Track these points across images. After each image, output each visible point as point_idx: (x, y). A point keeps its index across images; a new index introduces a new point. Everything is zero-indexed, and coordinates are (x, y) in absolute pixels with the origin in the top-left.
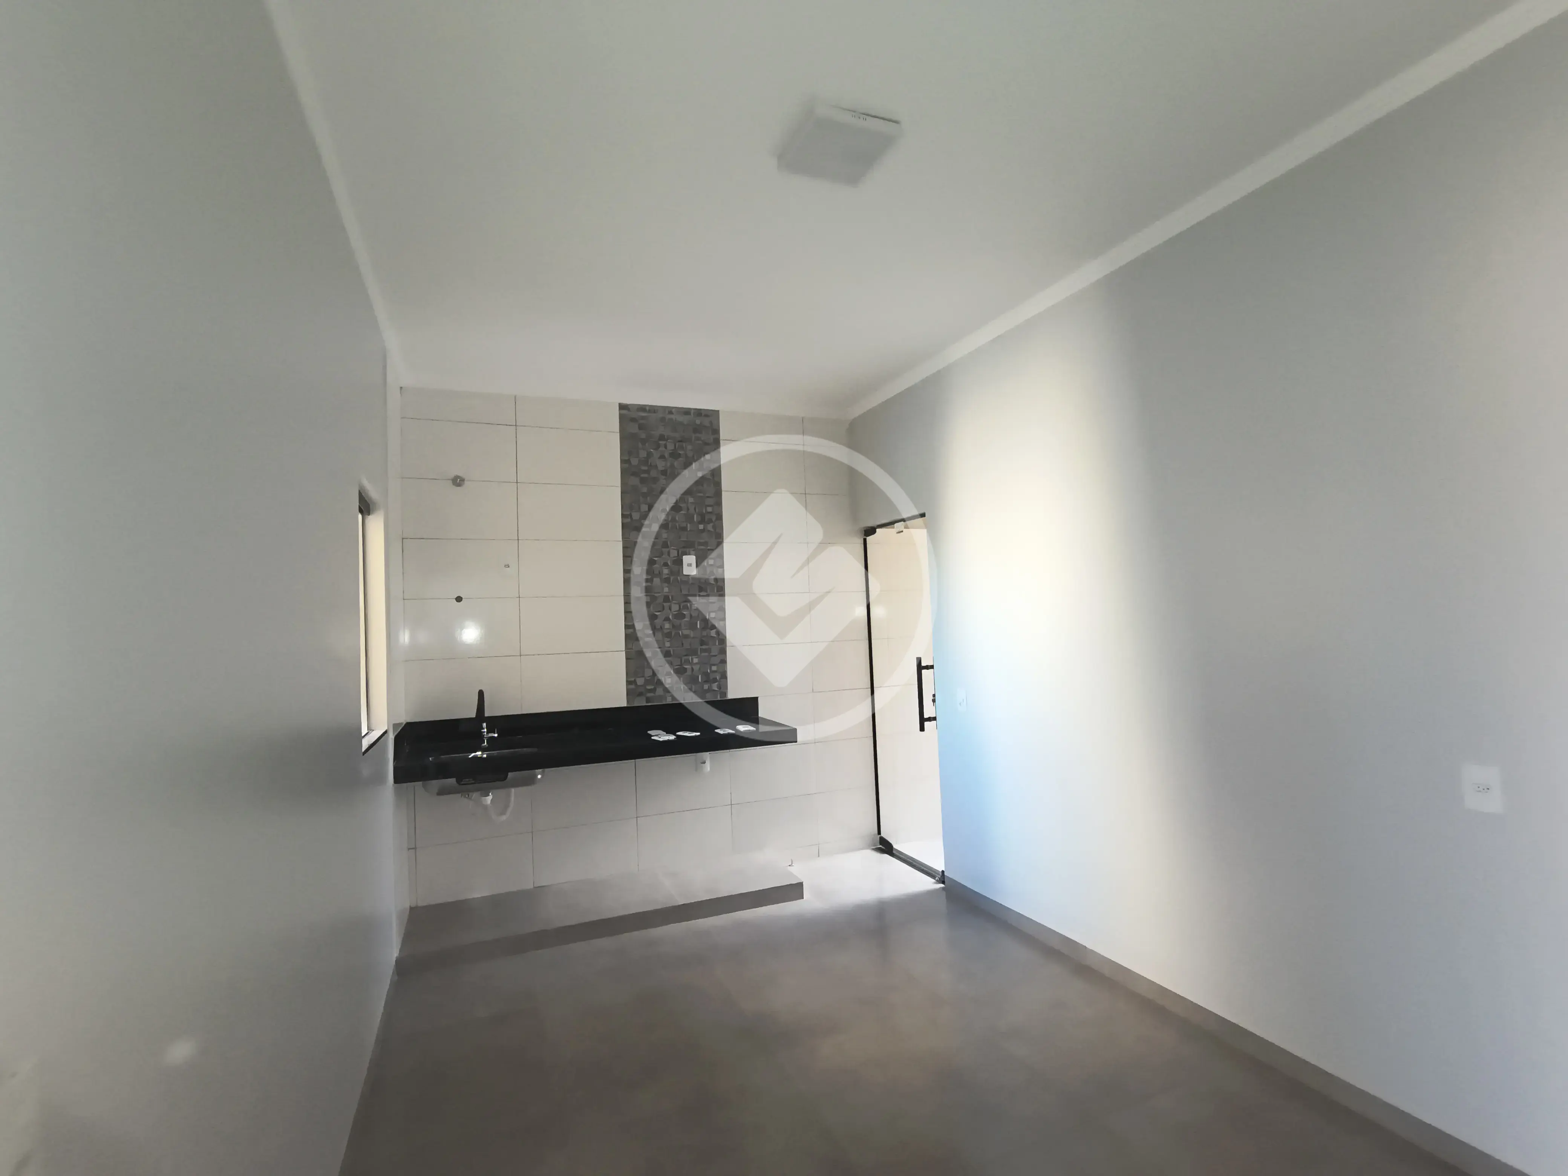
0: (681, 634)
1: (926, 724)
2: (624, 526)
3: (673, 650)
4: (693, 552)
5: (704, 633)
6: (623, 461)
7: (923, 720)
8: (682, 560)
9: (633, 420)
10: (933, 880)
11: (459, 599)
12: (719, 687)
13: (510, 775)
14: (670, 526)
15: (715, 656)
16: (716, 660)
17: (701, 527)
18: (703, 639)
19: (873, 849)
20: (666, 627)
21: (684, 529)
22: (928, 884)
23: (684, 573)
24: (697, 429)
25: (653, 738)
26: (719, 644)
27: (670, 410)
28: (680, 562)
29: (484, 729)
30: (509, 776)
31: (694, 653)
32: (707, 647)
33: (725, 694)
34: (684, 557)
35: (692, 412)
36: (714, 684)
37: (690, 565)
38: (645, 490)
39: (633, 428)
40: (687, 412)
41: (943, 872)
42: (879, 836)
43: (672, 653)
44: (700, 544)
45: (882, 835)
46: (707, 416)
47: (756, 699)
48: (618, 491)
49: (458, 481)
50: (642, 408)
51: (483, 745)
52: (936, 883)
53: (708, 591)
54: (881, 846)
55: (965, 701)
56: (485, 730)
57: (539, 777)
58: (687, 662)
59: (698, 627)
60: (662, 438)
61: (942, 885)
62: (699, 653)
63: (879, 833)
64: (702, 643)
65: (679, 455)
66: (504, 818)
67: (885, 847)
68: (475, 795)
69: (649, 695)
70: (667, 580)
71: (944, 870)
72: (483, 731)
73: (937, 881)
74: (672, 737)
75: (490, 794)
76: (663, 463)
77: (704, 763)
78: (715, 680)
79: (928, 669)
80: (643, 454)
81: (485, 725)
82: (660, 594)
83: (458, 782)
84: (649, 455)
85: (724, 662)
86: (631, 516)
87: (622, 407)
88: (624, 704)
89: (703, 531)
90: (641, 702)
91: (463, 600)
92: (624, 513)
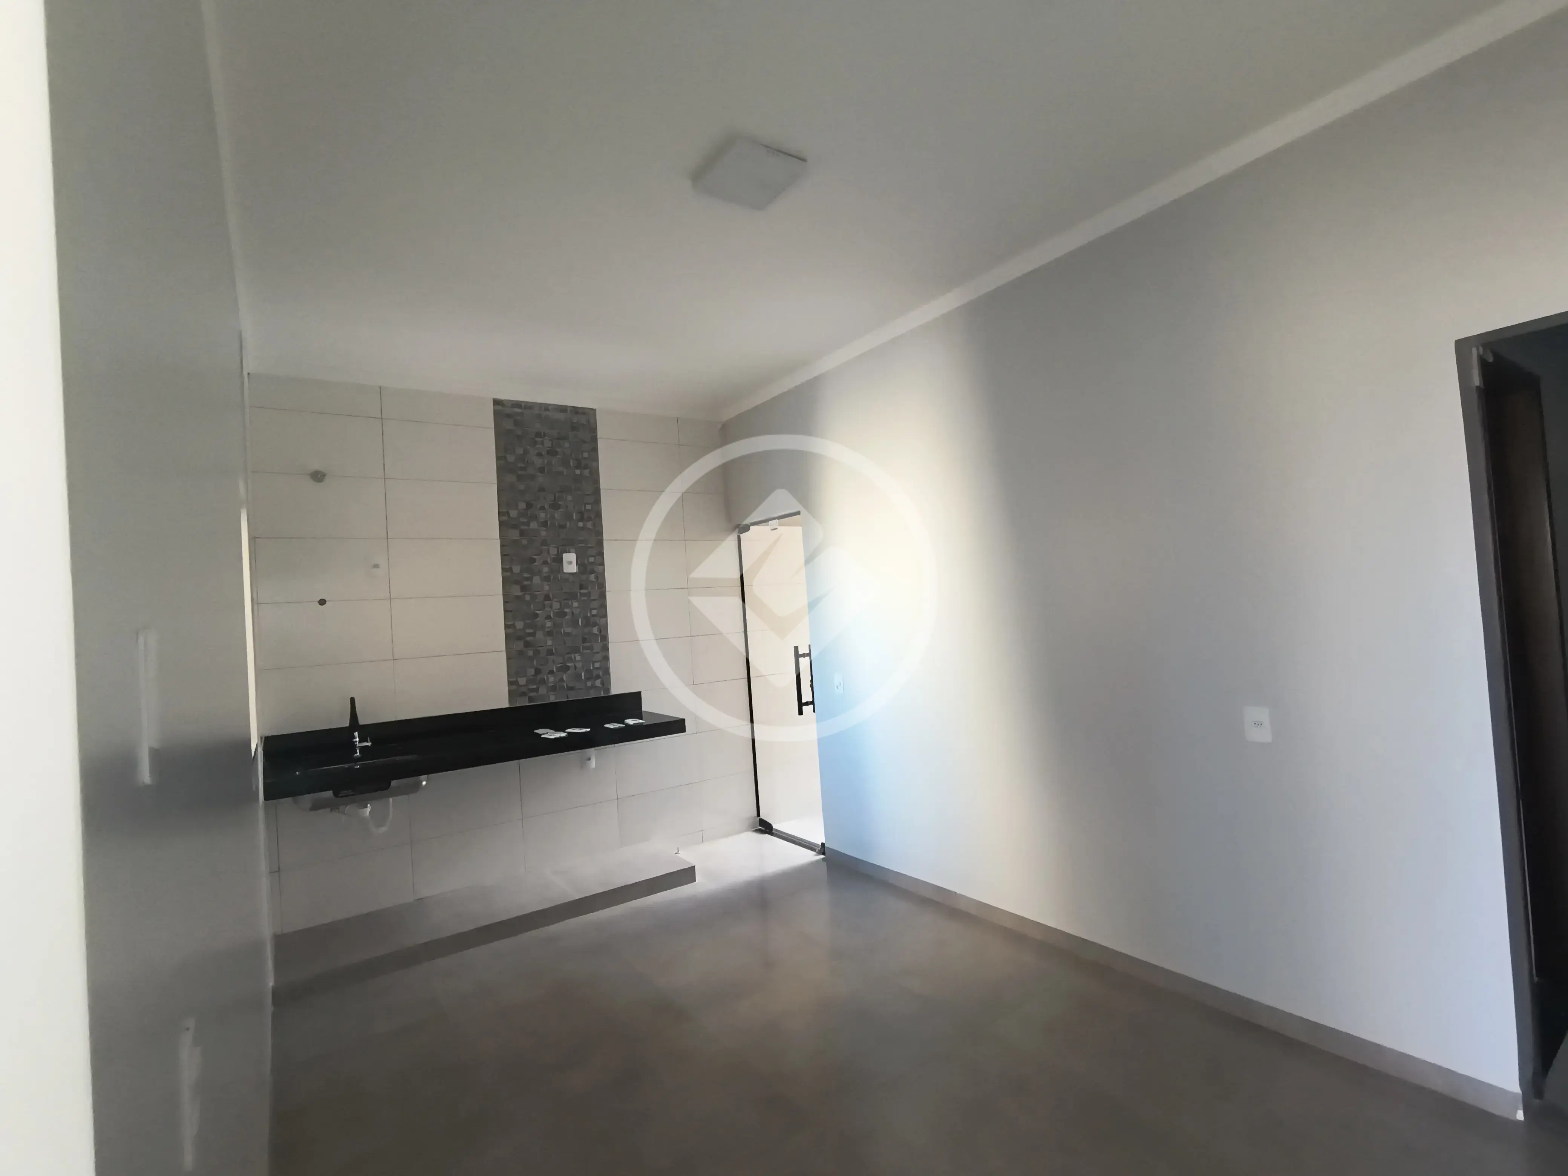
0: (562, 632)
1: (804, 708)
2: (501, 524)
3: (555, 649)
4: (574, 550)
5: (587, 630)
6: (498, 458)
7: (801, 705)
8: (562, 558)
9: (508, 416)
10: (814, 853)
11: (322, 602)
12: (603, 684)
13: (394, 783)
14: (549, 524)
15: (598, 653)
16: (598, 657)
17: (581, 524)
18: (586, 636)
19: (754, 831)
20: (547, 626)
21: (562, 527)
22: (810, 856)
23: (565, 571)
24: (574, 428)
25: (542, 736)
26: (601, 641)
27: (546, 407)
28: (561, 561)
29: (356, 738)
30: (392, 784)
31: (576, 650)
32: (589, 644)
33: (608, 690)
34: (564, 555)
35: (569, 409)
36: (597, 681)
37: (570, 563)
38: (522, 487)
39: (509, 425)
40: (563, 409)
41: (823, 844)
42: (759, 818)
43: (554, 651)
44: (581, 542)
45: (762, 817)
46: (584, 413)
47: (639, 694)
48: (494, 488)
49: (318, 476)
50: (517, 404)
51: (356, 755)
52: (816, 855)
53: (589, 588)
54: (760, 827)
55: (842, 684)
56: (358, 739)
57: (424, 783)
58: (570, 660)
59: (580, 624)
60: (538, 435)
61: (823, 856)
62: (581, 651)
63: (758, 815)
64: (584, 640)
65: (556, 453)
66: (383, 829)
67: (765, 828)
68: (348, 809)
69: (532, 694)
70: (547, 579)
71: (824, 842)
72: (355, 740)
73: (817, 853)
74: (563, 735)
75: (369, 805)
76: (541, 460)
77: (589, 759)
78: (598, 677)
79: (804, 657)
80: (520, 451)
81: (356, 734)
82: (539, 593)
83: (336, 794)
84: (526, 452)
85: (607, 658)
86: (508, 513)
87: (496, 402)
88: (506, 705)
89: (583, 528)
90: (523, 702)
91: (327, 602)
92: (501, 511)
